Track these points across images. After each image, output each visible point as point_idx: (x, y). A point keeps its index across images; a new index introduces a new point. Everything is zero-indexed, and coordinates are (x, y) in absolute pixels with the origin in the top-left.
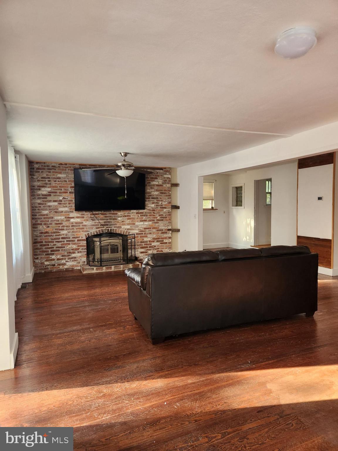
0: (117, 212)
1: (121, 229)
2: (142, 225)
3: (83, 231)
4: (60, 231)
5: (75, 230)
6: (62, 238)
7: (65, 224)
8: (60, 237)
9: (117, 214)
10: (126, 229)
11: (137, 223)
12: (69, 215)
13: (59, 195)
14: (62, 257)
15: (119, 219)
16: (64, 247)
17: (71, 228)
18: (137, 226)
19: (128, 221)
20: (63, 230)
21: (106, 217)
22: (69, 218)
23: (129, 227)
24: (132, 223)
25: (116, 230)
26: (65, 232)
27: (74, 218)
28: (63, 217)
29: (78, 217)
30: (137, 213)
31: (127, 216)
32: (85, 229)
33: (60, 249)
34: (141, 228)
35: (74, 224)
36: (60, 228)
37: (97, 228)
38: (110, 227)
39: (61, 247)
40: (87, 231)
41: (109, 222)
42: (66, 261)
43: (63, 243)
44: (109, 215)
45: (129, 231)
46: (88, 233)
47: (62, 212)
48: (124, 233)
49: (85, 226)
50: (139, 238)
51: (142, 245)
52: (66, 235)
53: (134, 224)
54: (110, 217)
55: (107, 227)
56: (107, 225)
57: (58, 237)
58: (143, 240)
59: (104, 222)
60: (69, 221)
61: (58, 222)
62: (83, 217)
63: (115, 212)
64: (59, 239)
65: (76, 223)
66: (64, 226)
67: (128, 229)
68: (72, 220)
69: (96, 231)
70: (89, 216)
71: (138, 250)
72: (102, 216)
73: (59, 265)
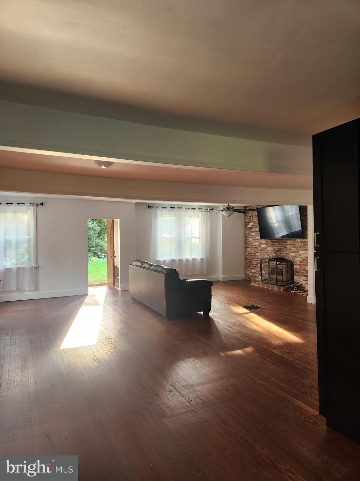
0: (287, 241)
1: (289, 256)
2: (304, 253)
3: (267, 255)
4: (256, 253)
5: (263, 253)
6: (257, 258)
7: (259, 248)
8: (256, 257)
9: (286, 242)
10: (292, 256)
11: (301, 252)
12: (260, 242)
13: (256, 228)
14: (256, 272)
15: (288, 247)
16: (258, 265)
17: (261, 251)
18: (301, 255)
19: (294, 249)
20: (257, 252)
21: (279, 244)
22: (260, 244)
23: (294, 254)
24: (297, 251)
25: (286, 256)
26: (258, 254)
27: (262, 244)
28: (257, 243)
29: (264, 244)
30: (301, 242)
31: (294, 244)
32: (268, 254)
33: (256, 266)
34: (304, 257)
35: (263, 249)
36: (256, 251)
37: (274, 253)
38: (281, 253)
39: (257, 265)
40: (269, 255)
41: (281, 248)
42: (259, 276)
43: (257, 262)
44: (282, 243)
45: (294, 258)
46: (269, 256)
47: (257, 239)
48: (290, 259)
49: (268, 250)
50: (302, 266)
51: (304, 273)
52: (259, 256)
53: (298, 252)
54: (282, 244)
55: (280, 253)
56: (280, 251)
57: (255, 257)
58: (305, 268)
59: (279, 249)
60: (260, 246)
61: (255, 247)
62: (267, 244)
63: (285, 241)
64: (255, 258)
65: (264, 248)
66: (258, 250)
67: (294, 257)
68: (262, 246)
69: (274, 256)
70: (270, 243)
71: (301, 277)
72: (277, 244)
73: (255, 277)
